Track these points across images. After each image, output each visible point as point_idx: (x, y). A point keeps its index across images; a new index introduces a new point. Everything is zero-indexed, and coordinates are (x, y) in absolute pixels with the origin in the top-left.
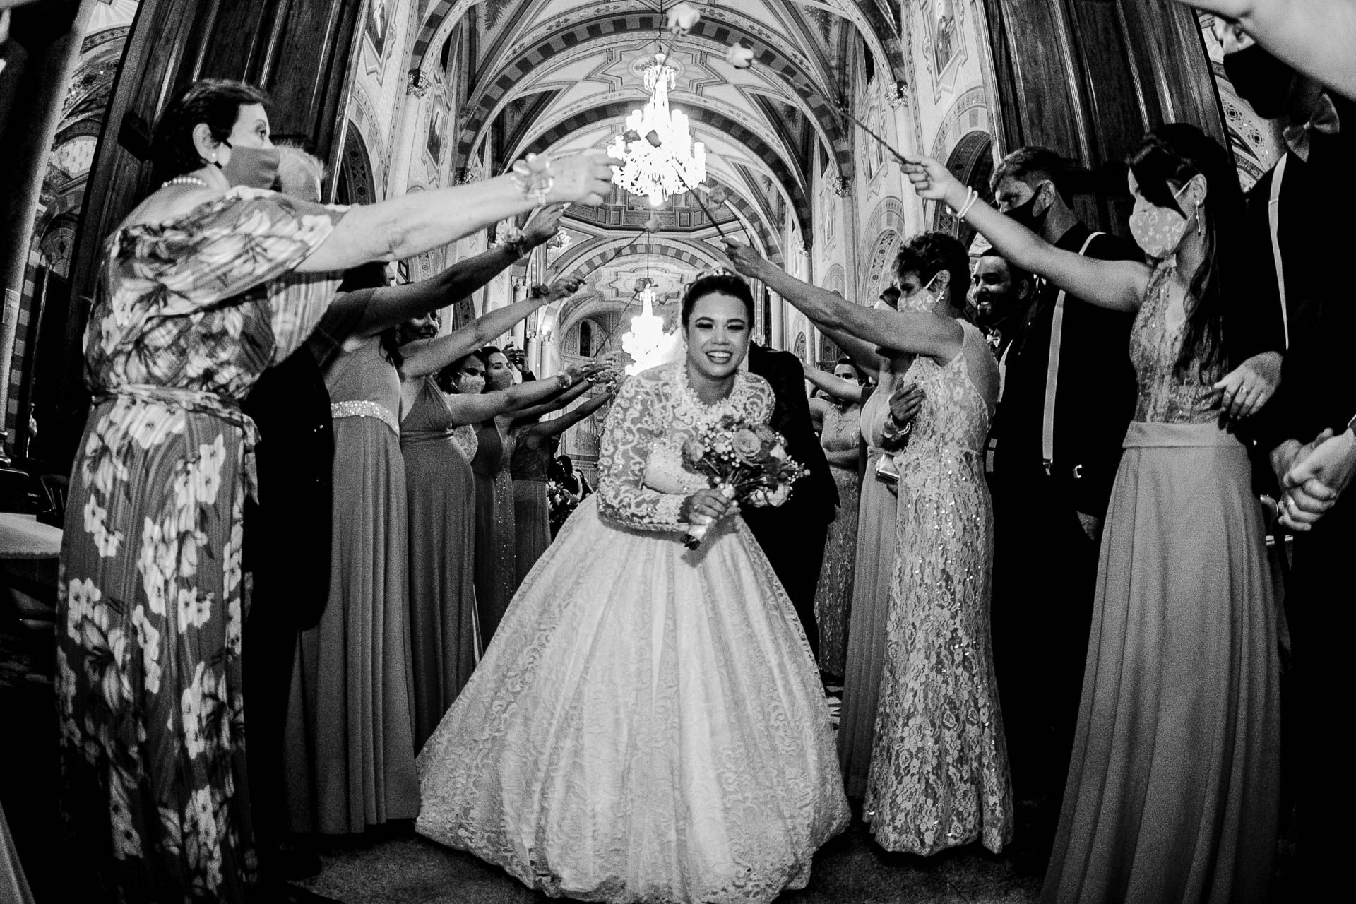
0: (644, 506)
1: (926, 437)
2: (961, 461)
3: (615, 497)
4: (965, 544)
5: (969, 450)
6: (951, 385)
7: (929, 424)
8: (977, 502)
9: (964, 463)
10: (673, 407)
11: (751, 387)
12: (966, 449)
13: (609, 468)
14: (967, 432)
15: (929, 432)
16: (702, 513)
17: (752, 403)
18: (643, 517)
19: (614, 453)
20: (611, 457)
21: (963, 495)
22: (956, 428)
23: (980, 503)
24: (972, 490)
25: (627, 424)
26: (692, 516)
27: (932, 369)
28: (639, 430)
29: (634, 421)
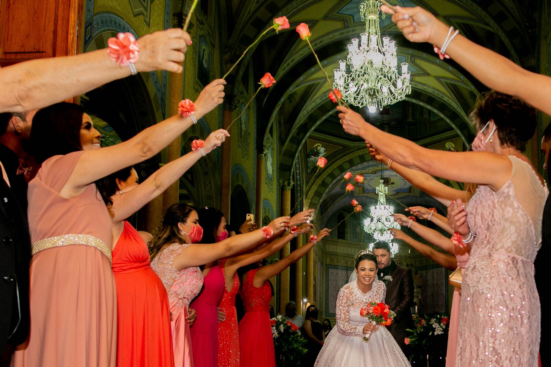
0: (352, 330)
1: (483, 246)
2: (509, 264)
3: (344, 327)
4: (511, 329)
5: (516, 256)
6: (503, 206)
7: (486, 237)
8: (521, 296)
9: (511, 265)
10: (355, 296)
11: (378, 285)
12: (512, 255)
13: (340, 318)
14: (513, 242)
15: (485, 242)
16: (368, 330)
17: (379, 290)
18: (352, 333)
19: (341, 314)
20: (340, 315)
21: (509, 290)
22: (506, 238)
23: (524, 297)
24: (517, 286)
25: (343, 304)
26: (365, 332)
27: (489, 194)
28: (347, 306)
29: (345, 303)
